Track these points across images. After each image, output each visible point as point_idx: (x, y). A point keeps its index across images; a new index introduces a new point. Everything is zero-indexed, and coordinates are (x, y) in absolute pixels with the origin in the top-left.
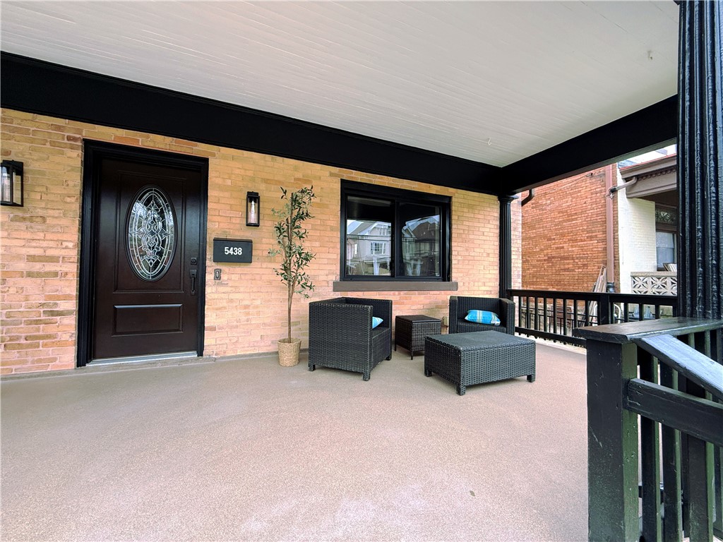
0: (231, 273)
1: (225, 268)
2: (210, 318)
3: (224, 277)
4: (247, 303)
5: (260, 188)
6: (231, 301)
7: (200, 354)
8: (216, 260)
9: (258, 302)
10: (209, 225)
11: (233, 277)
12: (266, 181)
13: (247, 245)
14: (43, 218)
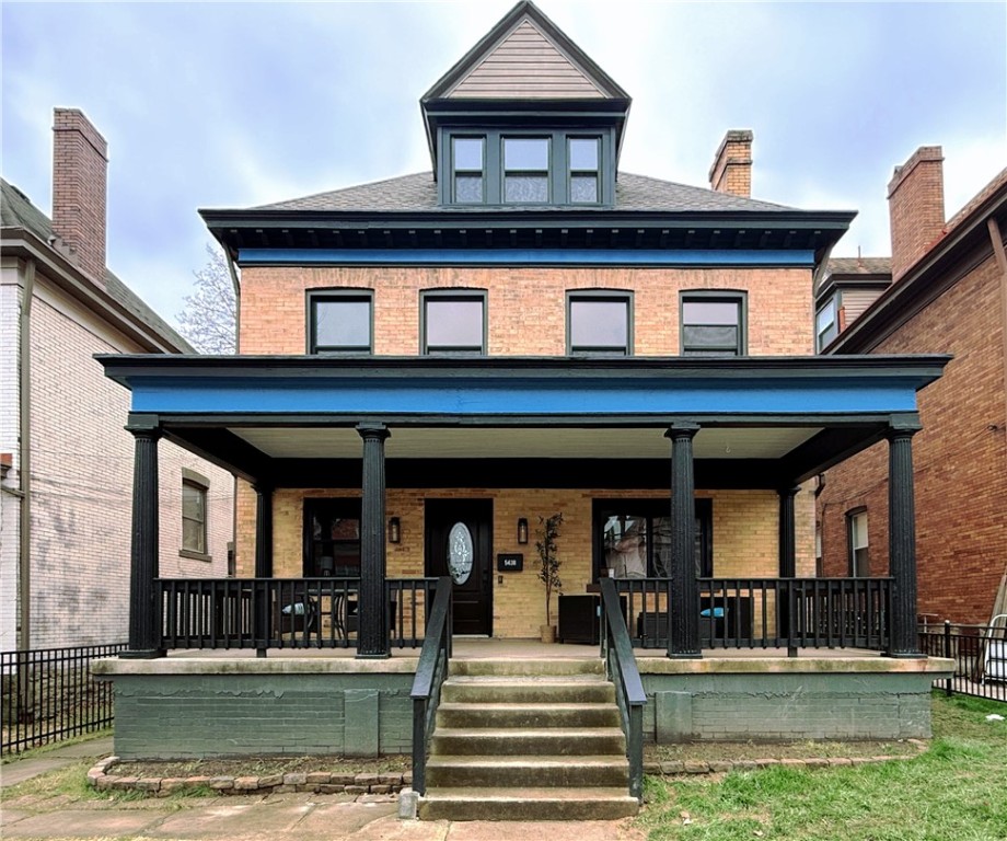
0: (509, 578)
1: (505, 575)
2: (497, 611)
3: (504, 581)
4: (520, 600)
5: (528, 515)
6: (510, 598)
7: (491, 635)
8: (500, 570)
9: (527, 600)
10: (495, 545)
11: (512, 581)
12: (532, 509)
13: (519, 558)
14: (409, 548)
